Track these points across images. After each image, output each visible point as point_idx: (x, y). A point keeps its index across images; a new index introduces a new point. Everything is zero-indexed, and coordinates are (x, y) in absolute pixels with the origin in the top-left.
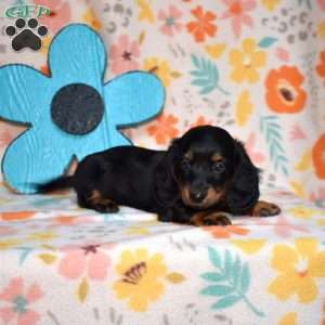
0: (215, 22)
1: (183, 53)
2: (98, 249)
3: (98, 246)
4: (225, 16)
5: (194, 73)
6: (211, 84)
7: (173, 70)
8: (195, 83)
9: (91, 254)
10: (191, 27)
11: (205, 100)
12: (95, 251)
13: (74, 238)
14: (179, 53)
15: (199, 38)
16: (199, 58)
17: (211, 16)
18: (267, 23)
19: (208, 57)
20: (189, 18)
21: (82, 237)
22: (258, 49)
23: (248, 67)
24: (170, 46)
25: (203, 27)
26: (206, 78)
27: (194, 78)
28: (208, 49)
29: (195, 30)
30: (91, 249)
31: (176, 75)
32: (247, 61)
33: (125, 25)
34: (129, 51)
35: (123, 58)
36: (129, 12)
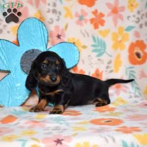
0: (104, 18)
1: (88, 36)
2: (63, 142)
4: (109, 15)
5: (93, 46)
6: (103, 51)
7: (83, 44)
8: (94, 51)
9: (59, 145)
10: (92, 21)
11: (99, 60)
12: (61, 143)
14: (86, 35)
15: (96, 27)
16: (96, 38)
17: (102, 15)
18: (130, 18)
19: (100, 37)
20: (92, 16)
22: (125, 32)
23: (120, 41)
24: (81, 31)
25: (98, 21)
26: (99, 48)
27: (93, 48)
28: (101, 32)
31: (84, 47)
32: (120, 39)
33: (58, 20)
34: (60, 34)
35: (57, 38)
36: (60, 13)
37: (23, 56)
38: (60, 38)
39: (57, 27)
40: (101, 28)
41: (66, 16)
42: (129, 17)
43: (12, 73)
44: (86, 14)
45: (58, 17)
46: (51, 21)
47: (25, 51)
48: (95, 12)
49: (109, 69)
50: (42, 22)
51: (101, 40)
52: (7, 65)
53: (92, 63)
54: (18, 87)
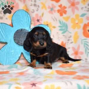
0: (66, 10)
1: (56, 20)
2: (36, 85)
3: (36, 84)
4: (69, 7)
5: (60, 27)
6: (65, 30)
8: (60, 30)
9: (34, 87)
11: (64, 36)
12: (35, 86)
13: (26, 80)
14: (55, 20)
15: (61, 15)
16: (62, 22)
17: (65, 7)
19: (64, 21)
20: (58, 8)
21: (29, 80)
22: (80, 18)
23: (77, 24)
24: (52, 17)
25: (62, 11)
26: (63, 28)
27: (60, 28)
28: (64, 18)
29: (60, 12)
30: (34, 85)
31: (54, 27)
32: (77, 22)
33: (37, 10)
34: (39, 19)
35: (37, 22)
36: (38, 6)
37: (15, 33)
38: (39, 22)
39: (37, 15)
40: (64, 15)
41: (42, 8)
42: (82, 8)
43: (8, 44)
44: (55, 7)
45: (38, 9)
46: (33, 11)
47: (17, 30)
48: (60, 6)
49: (70, 41)
50: (27, 13)
51: (65, 23)
52: (5, 39)
53: (59, 38)
54: (12, 52)
